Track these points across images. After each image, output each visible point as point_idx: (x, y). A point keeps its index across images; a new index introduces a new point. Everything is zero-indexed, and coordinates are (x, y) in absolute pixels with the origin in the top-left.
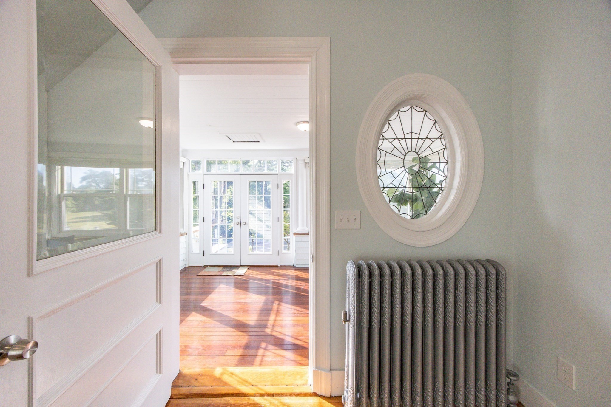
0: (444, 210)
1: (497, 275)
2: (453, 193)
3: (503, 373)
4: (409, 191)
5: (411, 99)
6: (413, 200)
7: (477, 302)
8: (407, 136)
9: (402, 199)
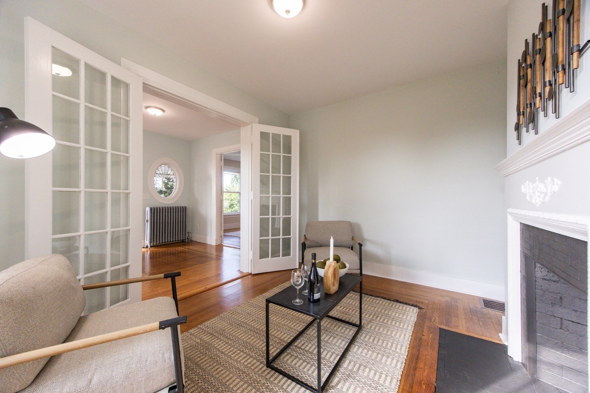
0: (174, 194)
1: (185, 209)
2: (176, 190)
3: (186, 233)
4: (164, 189)
5: (165, 164)
6: (165, 192)
7: (180, 215)
8: (163, 173)
9: (161, 192)
